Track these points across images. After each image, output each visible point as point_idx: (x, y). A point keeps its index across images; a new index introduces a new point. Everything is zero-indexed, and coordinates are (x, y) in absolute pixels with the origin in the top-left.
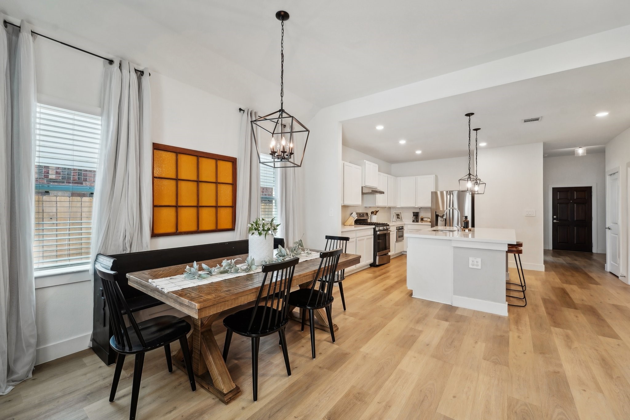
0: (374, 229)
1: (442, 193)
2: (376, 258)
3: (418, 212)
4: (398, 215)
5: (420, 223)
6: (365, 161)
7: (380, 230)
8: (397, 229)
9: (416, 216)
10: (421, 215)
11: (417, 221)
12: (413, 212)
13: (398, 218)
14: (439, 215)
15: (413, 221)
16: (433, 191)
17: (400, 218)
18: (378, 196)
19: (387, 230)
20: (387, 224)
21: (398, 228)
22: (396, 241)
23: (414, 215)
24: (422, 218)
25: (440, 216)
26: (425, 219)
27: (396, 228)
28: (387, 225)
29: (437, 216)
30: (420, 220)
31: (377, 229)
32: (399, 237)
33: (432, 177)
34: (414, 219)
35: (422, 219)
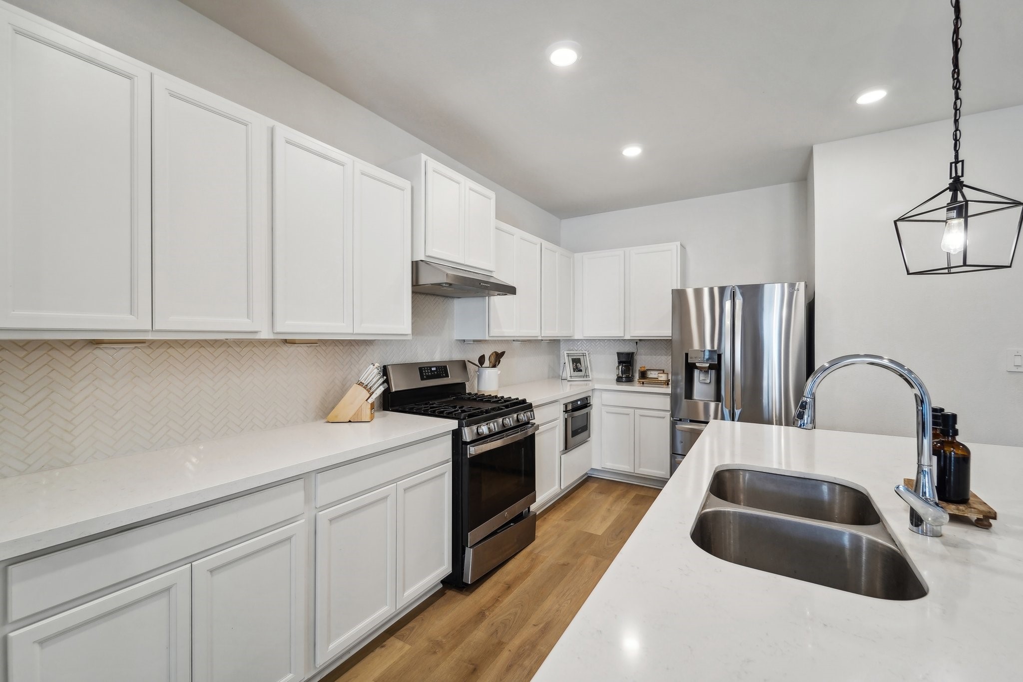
0: (456, 435)
1: (698, 293)
2: (464, 553)
3: (633, 354)
4: (576, 362)
5: (636, 387)
6: (424, 157)
7: (480, 439)
8: (566, 411)
9: (626, 362)
10: (642, 361)
11: (630, 380)
12: (618, 354)
13: (577, 369)
14: (698, 365)
15: (619, 380)
16: (675, 288)
17: (581, 371)
18: (498, 301)
19: (521, 425)
20: (524, 401)
21: (570, 407)
22: (562, 447)
23: (620, 363)
24: (643, 369)
25: (700, 369)
26: (652, 375)
27: (562, 408)
28: (523, 406)
29: (690, 368)
30: (637, 376)
31: (468, 434)
32: (575, 433)
33: (675, 246)
34: (621, 375)
35: (643, 375)
